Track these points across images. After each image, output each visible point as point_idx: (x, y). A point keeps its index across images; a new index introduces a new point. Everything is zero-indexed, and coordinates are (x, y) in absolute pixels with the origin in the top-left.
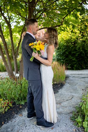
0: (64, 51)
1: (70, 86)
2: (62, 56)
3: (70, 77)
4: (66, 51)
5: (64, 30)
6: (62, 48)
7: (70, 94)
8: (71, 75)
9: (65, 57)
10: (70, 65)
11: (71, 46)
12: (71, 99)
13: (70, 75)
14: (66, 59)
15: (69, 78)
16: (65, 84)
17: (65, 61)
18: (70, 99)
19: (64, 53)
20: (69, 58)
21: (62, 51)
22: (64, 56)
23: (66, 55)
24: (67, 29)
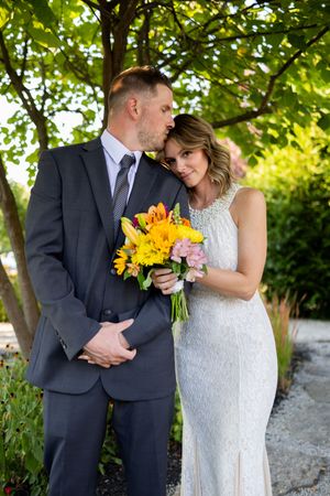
0: (288, 235)
1: (312, 401)
2: (279, 256)
3: (314, 358)
4: (299, 235)
5: (280, 141)
6: (280, 222)
7: (309, 450)
8: (320, 345)
9: (293, 262)
10: (317, 295)
11: (318, 214)
12: (316, 481)
13: (317, 346)
14: (300, 271)
15: (308, 359)
16: (292, 393)
17: (292, 280)
18: (309, 480)
19: (290, 244)
20: (313, 266)
21: (283, 235)
22: (291, 259)
23: (300, 252)
24: (292, 133)
